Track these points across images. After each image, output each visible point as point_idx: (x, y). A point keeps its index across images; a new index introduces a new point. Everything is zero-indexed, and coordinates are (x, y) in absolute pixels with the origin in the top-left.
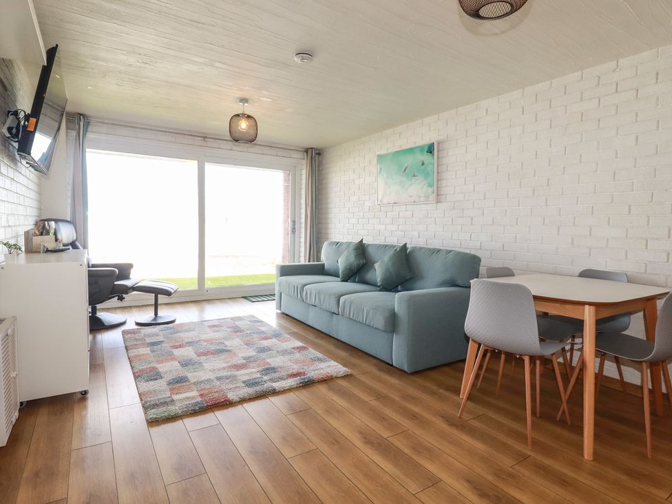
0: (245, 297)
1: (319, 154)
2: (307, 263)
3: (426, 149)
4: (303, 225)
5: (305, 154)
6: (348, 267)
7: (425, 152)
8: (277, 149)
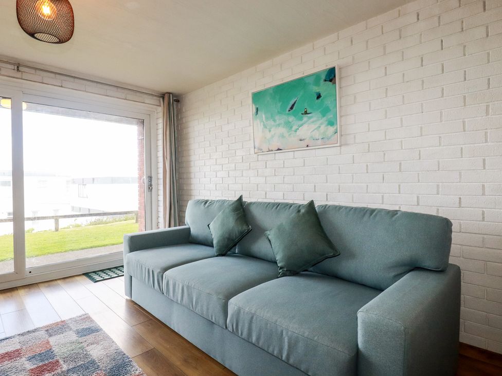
0: (86, 274)
1: (178, 101)
2: (167, 229)
3: (323, 77)
4: (161, 181)
5: (161, 99)
6: (227, 235)
7: (322, 81)
8: (126, 91)
